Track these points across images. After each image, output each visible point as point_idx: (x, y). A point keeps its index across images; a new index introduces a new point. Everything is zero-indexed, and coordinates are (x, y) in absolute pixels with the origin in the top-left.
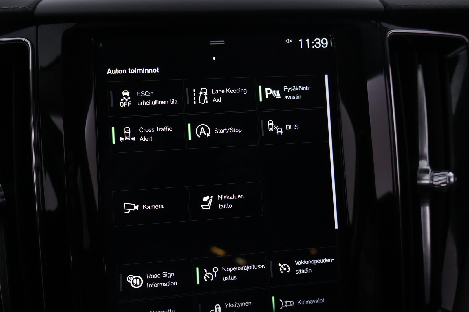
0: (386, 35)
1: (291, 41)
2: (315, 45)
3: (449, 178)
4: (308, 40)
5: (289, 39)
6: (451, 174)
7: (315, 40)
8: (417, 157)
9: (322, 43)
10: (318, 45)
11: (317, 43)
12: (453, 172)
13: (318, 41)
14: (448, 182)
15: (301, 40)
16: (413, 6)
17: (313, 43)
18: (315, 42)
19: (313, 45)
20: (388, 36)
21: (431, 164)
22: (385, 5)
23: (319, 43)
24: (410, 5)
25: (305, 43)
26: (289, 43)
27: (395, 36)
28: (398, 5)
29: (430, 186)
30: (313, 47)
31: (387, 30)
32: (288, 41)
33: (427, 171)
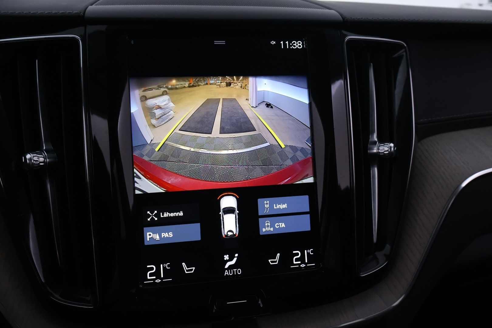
0: (344, 40)
1: (275, 43)
2: (293, 46)
3: (391, 147)
4: (287, 42)
5: (273, 41)
6: (392, 145)
7: (293, 43)
8: (368, 132)
9: (298, 45)
10: (295, 46)
11: (294, 45)
12: (393, 143)
13: (294, 43)
14: (389, 150)
15: (282, 42)
16: (364, 19)
17: (291, 44)
18: (292, 44)
19: (291, 46)
20: (346, 41)
21: (378, 137)
22: (343, 18)
23: (295, 45)
24: (362, 18)
25: (285, 45)
26: (273, 44)
27: (350, 41)
28: (353, 18)
29: (378, 154)
30: (291, 47)
31: (346, 36)
32: (272, 43)
33: (375, 143)
